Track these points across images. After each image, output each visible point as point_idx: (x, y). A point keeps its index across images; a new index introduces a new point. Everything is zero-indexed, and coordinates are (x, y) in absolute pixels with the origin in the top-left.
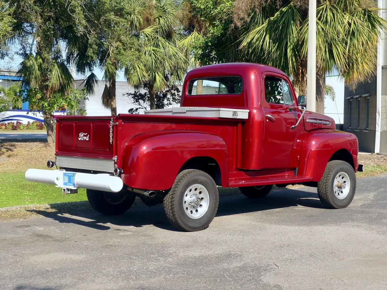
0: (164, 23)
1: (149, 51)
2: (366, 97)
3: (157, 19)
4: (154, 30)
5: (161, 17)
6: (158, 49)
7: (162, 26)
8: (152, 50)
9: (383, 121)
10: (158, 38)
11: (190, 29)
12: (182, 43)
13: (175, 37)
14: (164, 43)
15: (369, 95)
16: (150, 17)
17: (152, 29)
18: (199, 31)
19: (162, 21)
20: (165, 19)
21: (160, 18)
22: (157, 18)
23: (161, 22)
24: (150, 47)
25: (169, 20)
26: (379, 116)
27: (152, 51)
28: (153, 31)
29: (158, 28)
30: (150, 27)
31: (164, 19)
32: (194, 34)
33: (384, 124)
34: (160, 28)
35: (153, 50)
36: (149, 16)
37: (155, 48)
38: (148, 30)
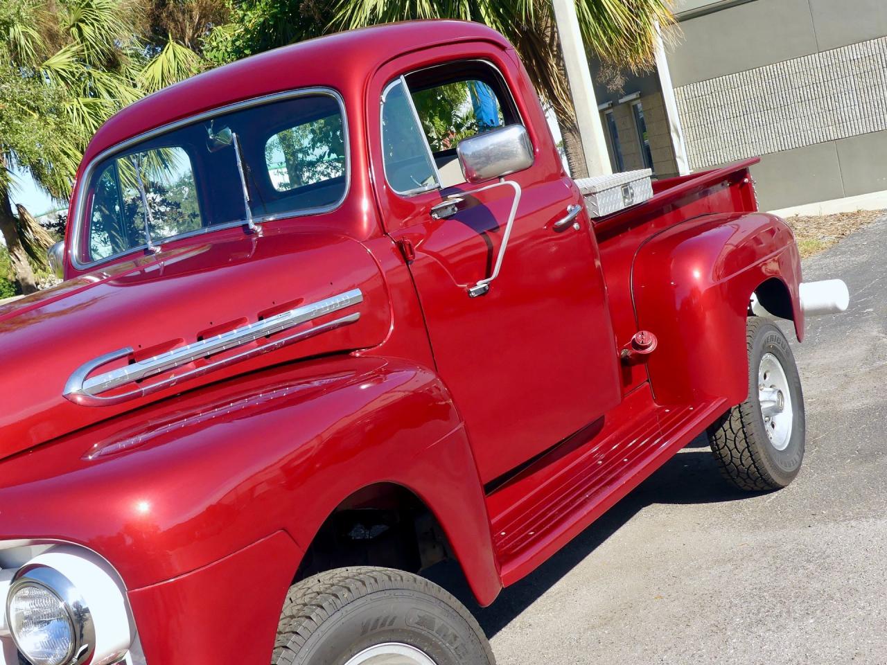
0: (93, 35)
1: (77, 109)
2: (628, 103)
3: (74, 30)
4: (73, 57)
5: (83, 21)
6: (98, 101)
7: (91, 44)
8: (82, 105)
9: (690, 146)
10: (89, 74)
11: (156, 39)
12: (147, 75)
13: (127, 64)
14: (109, 83)
15: (639, 96)
16: (56, 28)
17: (69, 54)
18: (180, 39)
19: (87, 30)
20: (96, 25)
21: (81, 25)
22: (73, 26)
23: (86, 34)
24: (75, 100)
25: (105, 24)
26: (679, 136)
27: (85, 109)
28: (74, 59)
29: (83, 51)
30: (62, 51)
31: (92, 24)
32: (171, 48)
33: (695, 153)
34: (88, 49)
35: (85, 105)
36: (52, 24)
37: (90, 100)
38: (61, 60)
